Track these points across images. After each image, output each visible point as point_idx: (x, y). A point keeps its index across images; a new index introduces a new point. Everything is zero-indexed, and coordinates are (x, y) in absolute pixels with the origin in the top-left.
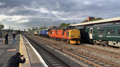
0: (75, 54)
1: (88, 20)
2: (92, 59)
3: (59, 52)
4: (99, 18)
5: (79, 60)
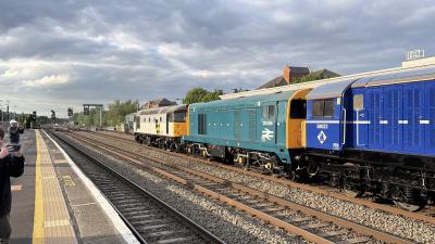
0: (239, 201)
1: (287, 80)
2: (298, 220)
4: (325, 70)
5: (254, 220)
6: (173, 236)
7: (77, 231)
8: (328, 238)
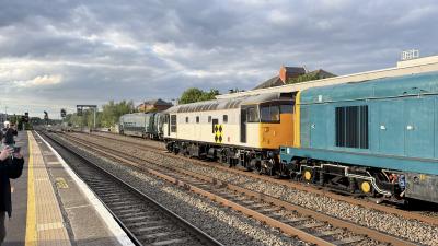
0: (235, 201)
1: (283, 80)
2: (294, 219)
3: (178, 194)
4: (321, 71)
5: (250, 221)
6: (169, 237)
7: (71, 234)
8: (323, 237)
